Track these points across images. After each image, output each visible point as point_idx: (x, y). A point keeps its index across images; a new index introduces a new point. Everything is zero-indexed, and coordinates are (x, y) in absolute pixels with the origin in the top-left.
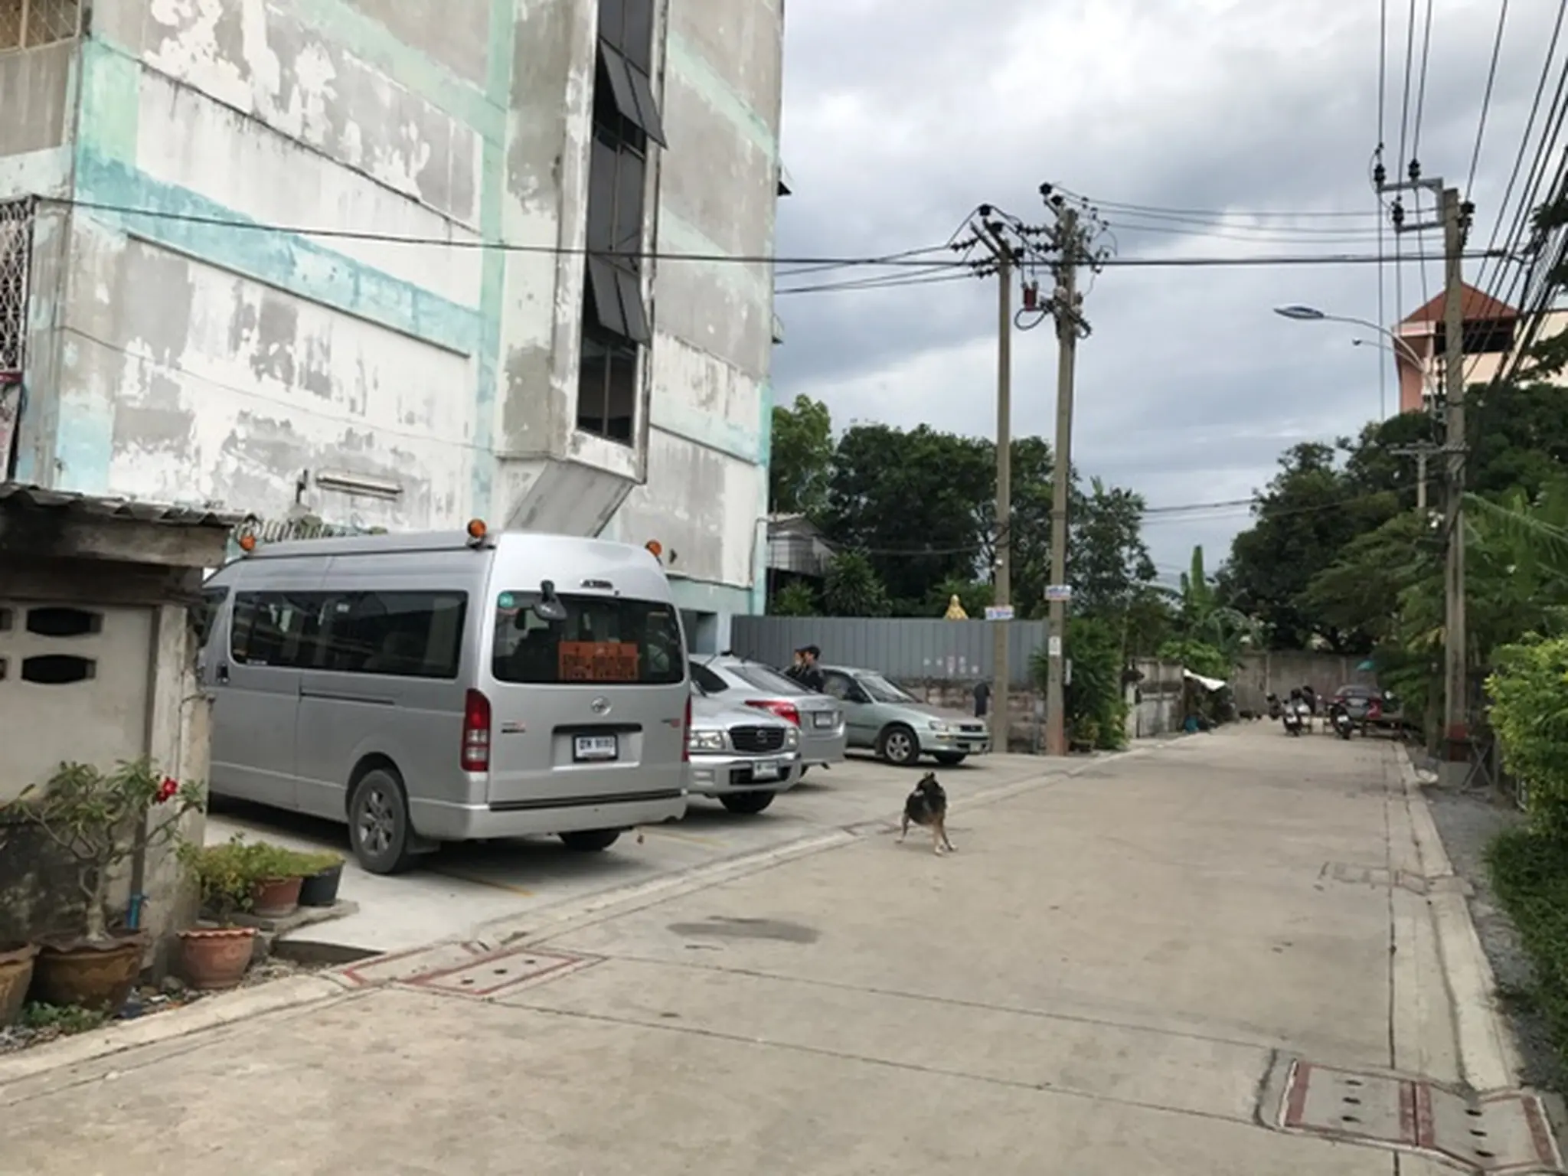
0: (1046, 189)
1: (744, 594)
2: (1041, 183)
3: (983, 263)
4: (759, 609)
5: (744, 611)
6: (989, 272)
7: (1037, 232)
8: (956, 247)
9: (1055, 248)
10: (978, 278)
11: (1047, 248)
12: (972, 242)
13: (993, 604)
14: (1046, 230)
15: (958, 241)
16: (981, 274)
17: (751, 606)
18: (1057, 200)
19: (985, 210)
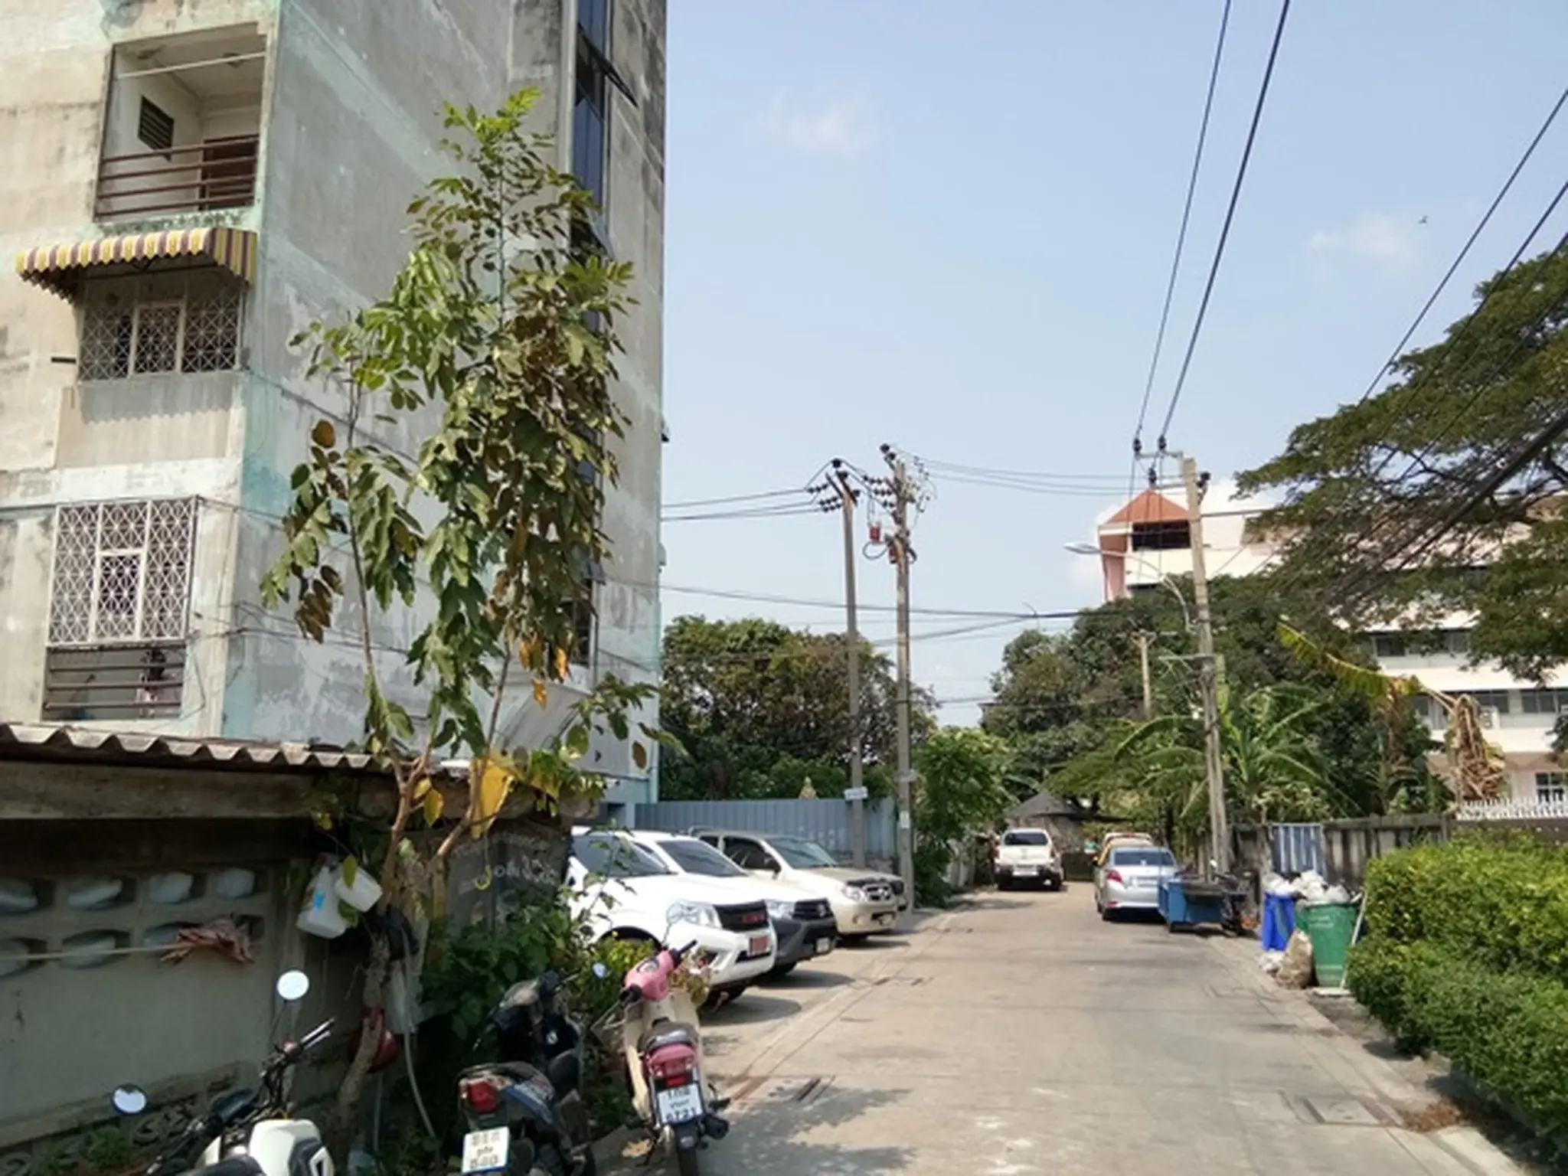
0: (885, 448)
1: (643, 786)
2: (881, 444)
3: (829, 502)
4: (654, 798)
5: (643, 801)
6: (832, 508)
7: (879, 482)
8: (811, 491)
9: (889, 493)
10: (823, 513)
11: (883, 493)
12: (825, 487)
13: (850, 787)
14: (887, 482)
15: (813, 486)
16: (826, 510)
17: (648, 796)
18: (892, 456)
19: (837, 463)
